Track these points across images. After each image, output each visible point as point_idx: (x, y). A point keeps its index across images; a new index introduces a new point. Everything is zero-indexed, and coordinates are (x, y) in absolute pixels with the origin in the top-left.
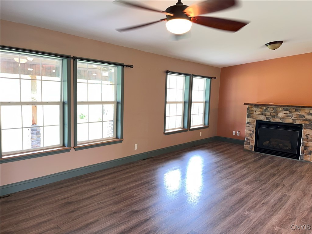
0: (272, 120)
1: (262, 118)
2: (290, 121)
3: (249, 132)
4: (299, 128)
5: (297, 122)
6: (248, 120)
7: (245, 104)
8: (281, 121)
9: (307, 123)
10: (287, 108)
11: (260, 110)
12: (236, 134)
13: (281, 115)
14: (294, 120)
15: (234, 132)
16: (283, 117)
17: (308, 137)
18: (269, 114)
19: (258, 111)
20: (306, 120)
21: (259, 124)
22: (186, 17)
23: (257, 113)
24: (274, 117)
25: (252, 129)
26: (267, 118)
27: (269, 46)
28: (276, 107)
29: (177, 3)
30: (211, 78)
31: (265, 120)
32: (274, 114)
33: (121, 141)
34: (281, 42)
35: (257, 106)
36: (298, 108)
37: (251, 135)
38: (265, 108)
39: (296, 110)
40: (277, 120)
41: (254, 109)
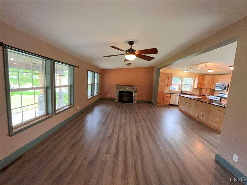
0: (124, 91)
1: (121, 90)
2: (130, 91)
3: (116, 95)
4: (132, 93)
5: (132, 91)
6: (116, 91)
7: (115, 85)
8: (127, 91)
9: (135, 91)
10: (129, 86)
11: (120, 87)
12: (109, 96)
13: (127, 89)
14: (131, 90)
15: (108, 96)
16: (128, 89)
17: (135, 95)
18: (123, 88)
19: (119, 87)
20: (134, 90)
21: (120, 92)
22: (134, 54)
23: (119, 88)
24: (125, 89)
25: (117, 94)
26: (122, 90)
27: (127, 65)
28: (125, 86)
29: (130, 48)
30: (99, 73)
31: (122, 91)
32: (125, 88)
33: (73, 106)
34: (131, 64)
35: (119, 85)
36: (132, 86)
37: (117, 96)
38: (122, 86)
39: (132, 87)
40: (126, 91)
41: (118, 87)
